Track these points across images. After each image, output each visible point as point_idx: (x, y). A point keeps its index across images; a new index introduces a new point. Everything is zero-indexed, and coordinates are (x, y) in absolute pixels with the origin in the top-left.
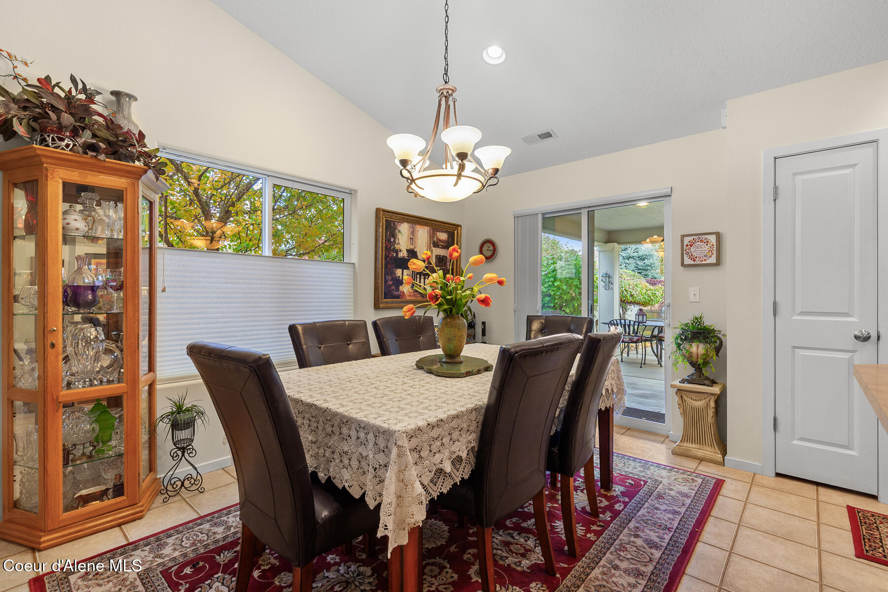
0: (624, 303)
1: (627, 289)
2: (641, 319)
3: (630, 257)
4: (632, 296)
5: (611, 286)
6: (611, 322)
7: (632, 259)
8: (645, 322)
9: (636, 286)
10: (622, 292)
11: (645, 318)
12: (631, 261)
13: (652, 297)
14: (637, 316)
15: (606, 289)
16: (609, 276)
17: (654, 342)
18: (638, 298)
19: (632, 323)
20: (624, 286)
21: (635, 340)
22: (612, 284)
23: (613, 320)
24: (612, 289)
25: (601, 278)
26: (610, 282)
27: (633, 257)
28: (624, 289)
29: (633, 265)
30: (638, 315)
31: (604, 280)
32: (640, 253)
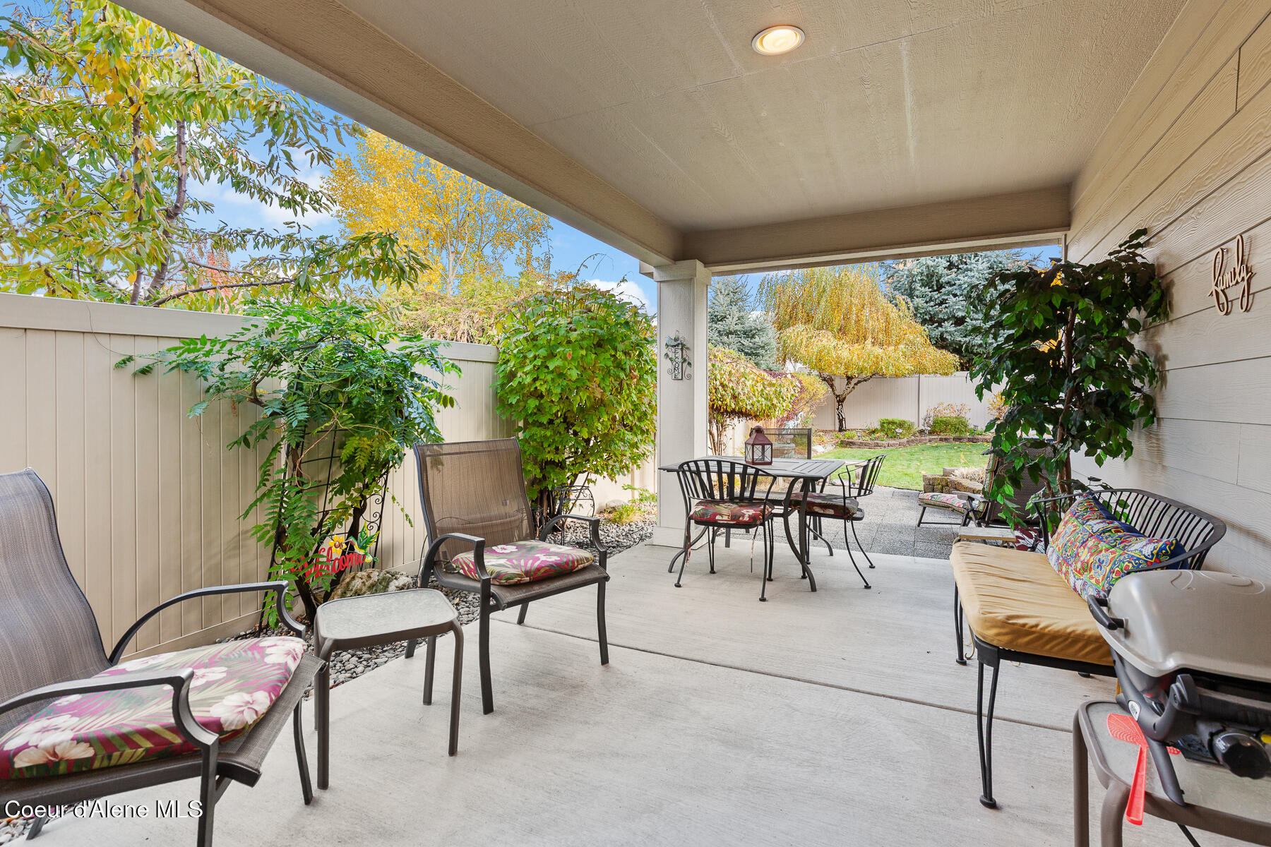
0: (719, 412)
1: (726, 383)
2: (758, 455)
3: (731, 333)
4: (734, 397)
5: (688, 370)
6: (681, 466)
7: (734, 336)
8: (770, 463)
9: (743, 376)
10: (716, 389)
11: (768, 453)
12: (732, 338)
13: (775, 401)
14: (749, 447)
15: (676, 378)
16: (683, 345)
17: (794, 518)
18: (746, 405)
19: (739, 469)
20: (719, 377)
21: (746, 519)
22: (689, 364)
23: (687, 463)
24: (690, 377)
25: (664, 350)
26: (685, 360)
27: (735, 333)
28: (718, 383)
29: (735, 347)
30: (753, 445)
31: (671, 355)
32: (747, 325)
